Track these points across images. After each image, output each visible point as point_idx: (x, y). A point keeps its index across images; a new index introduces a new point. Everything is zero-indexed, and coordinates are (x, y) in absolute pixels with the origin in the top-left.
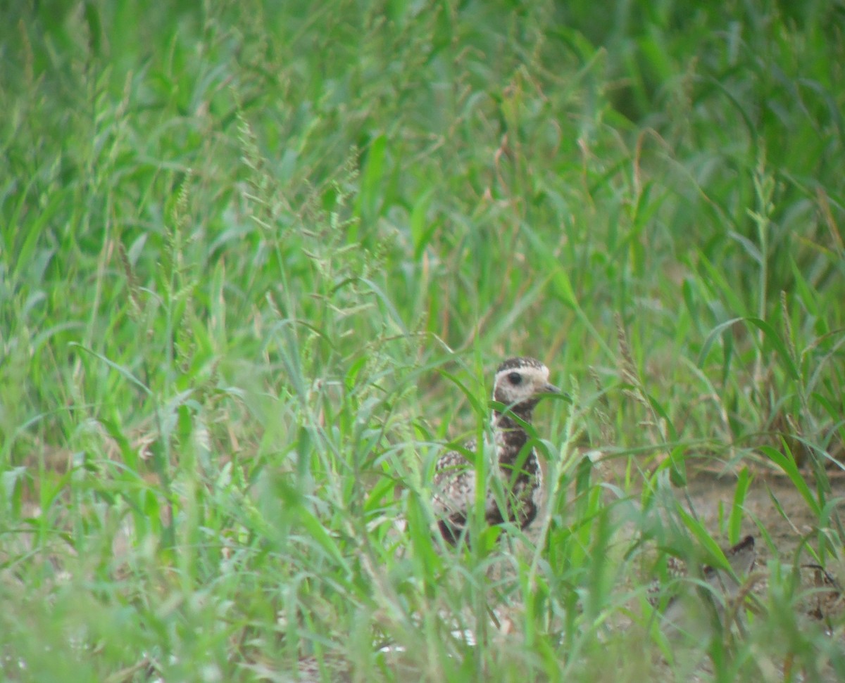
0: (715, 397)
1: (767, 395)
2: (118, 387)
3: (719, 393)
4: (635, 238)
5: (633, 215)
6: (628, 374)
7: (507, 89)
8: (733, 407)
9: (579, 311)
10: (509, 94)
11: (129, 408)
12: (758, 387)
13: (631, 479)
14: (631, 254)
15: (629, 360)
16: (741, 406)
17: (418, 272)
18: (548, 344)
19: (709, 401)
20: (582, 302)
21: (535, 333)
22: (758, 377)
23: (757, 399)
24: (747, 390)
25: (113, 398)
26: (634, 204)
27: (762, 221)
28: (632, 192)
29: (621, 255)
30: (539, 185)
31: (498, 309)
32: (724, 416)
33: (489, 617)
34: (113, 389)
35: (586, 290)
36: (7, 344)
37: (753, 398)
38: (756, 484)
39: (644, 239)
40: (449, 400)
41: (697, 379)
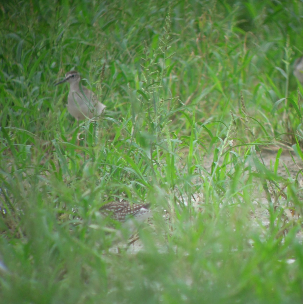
0: (269, 124)
1: (287, 123)
2: (64, 119)
3: (271, 123)
4: (243, 69)
5: (243, 61)
6: (243, 112)
7: (200, 17)
8: (276, 128)
9: (223, 94)
10: (201, 20)
11: (68, 127)
12: (284, 121)
13: (240, 152)
14: (242, 75)
15: (244, 107)
16: (279, 127)
17: (168, 80)
18: (212, 105)
19: (267, 125)
20: (225, 91)
21: (208, 102)
22: (284, 117)
23: (284, 125)
24: (281, 122)
25: (62, 123)
26: (243, 58)
27: (287, 63)
28: (243, 53)
29: (238, 75)
30: (210, 51)
31: (196, 93)
32: (272, 130)
33: (192, 197)
34: (62, 120)
35: (226, 87)
36: (25, 105)
37: (283, 125)
38: (283, 154)
39: (247, 70)
40: (179, 125)
41: (263, 117)
